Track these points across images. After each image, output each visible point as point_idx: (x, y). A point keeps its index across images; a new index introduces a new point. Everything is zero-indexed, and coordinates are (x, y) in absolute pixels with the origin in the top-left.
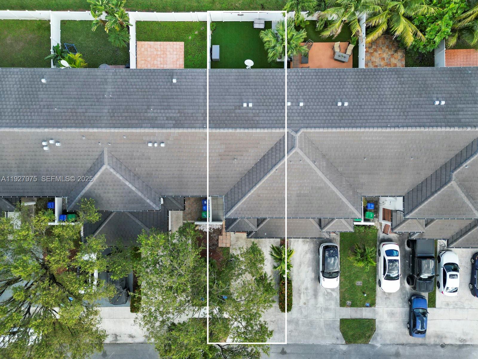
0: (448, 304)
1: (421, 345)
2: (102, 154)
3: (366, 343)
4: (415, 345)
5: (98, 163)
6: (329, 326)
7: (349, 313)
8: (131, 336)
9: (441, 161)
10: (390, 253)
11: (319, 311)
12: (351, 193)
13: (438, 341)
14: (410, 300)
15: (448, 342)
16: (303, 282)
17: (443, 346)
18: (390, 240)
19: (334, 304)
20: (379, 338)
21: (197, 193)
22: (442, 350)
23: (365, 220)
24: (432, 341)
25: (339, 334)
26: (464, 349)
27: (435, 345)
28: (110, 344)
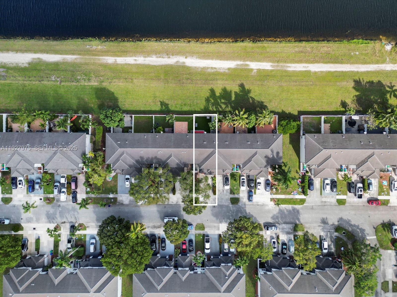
0: (259, 194)
1: (252, 205)
2: (172, 154)
3: (237, 204)
4: (250, 205)
5: (170, 156)
6: (227, 200)
7: (232, 196)
8: (172, 202)
9: (250, 156)
10: (243, 179)
11: (224, 195)
12: (229, 163)
13: (257, 204)
14: (249, 192)
15: (259, 204)
16: (220, 187)
17: (258, 205)
18: (243, 176)
19: (228, 194)
20: (241, 203)
21: (191, 163)
22: (258, 206)
23: (236, 170)
24: (255, 204)
25: (230, 202)
26: (264, 206)
27: (256, 205)
28: (167, 204)
